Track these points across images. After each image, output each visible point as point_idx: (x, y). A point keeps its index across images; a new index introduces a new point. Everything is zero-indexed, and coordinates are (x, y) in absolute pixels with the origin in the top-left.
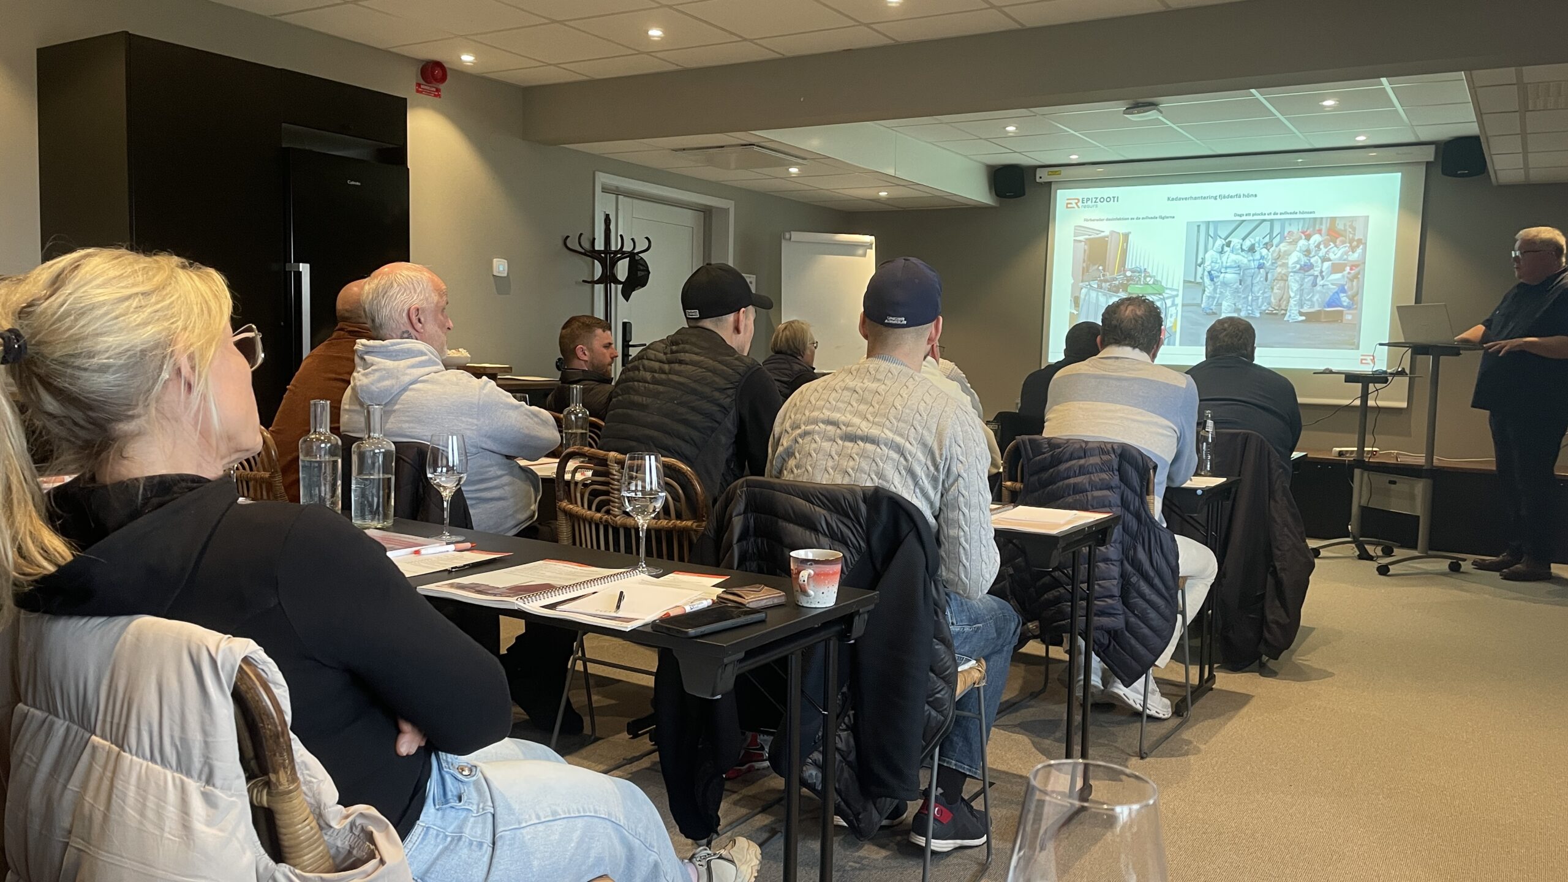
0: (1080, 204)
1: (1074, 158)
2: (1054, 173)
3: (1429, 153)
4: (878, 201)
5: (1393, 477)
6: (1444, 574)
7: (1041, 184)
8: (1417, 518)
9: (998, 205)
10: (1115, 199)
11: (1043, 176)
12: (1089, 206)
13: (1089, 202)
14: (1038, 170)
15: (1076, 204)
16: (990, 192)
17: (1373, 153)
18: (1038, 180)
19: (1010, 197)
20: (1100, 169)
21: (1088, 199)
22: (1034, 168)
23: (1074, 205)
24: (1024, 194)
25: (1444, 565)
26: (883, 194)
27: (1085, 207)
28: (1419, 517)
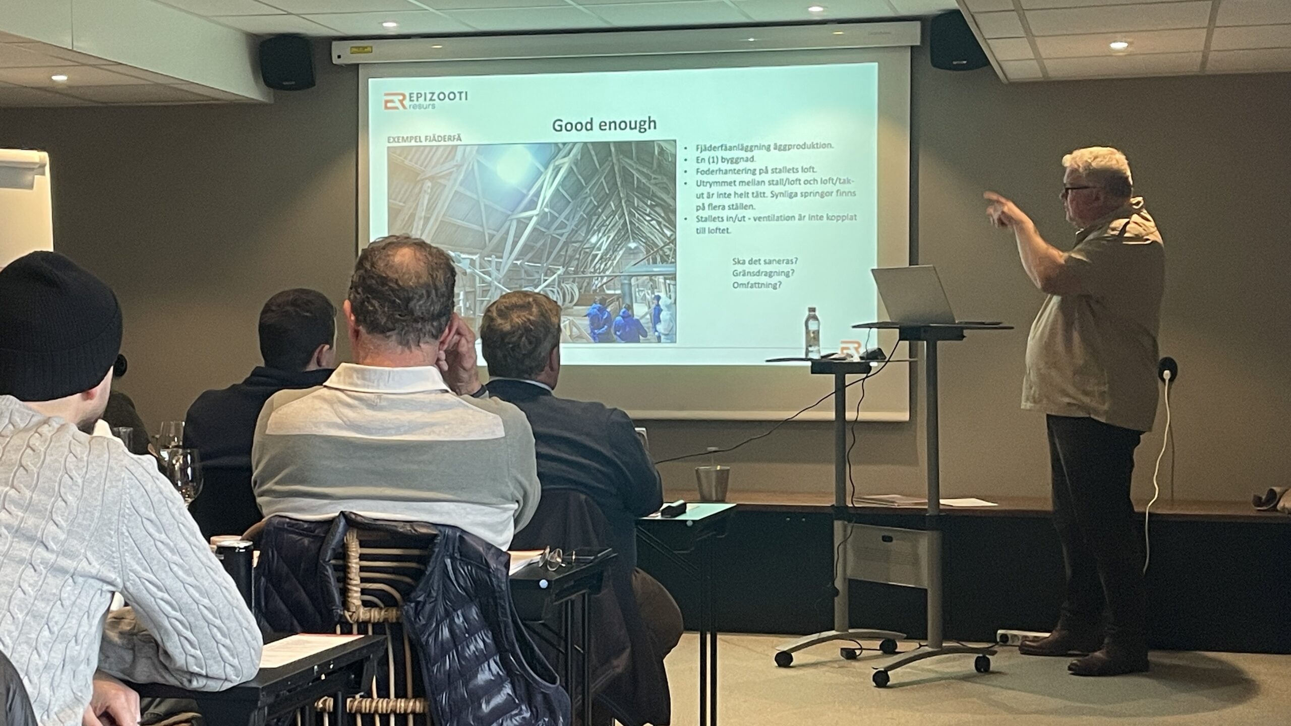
0: (407, 102)
1: (391, 27)
2: (362, 50)
3: (913, 34)
4: (54, 90)
5: (887, 531)
6: (966, 678)
7: (340, 66)
8: (922, 593)
9: (272, 102)
10: (463, 94)
11: (342, 54)
12: (420, 107)
13: (421, 100)
14: (334, 43)
15: (401, 102)
16: (256, 81)
17: (839, 31)
18: (335, 61)
19: (290, 88)
20: (437, 45)
21: (419, 96)
22: (328, 41)
23: (398, 104)
24: (313, 84)
25: (968, 663)
26: (60, 78)
27: (414, 107)
28: (926, 590)
